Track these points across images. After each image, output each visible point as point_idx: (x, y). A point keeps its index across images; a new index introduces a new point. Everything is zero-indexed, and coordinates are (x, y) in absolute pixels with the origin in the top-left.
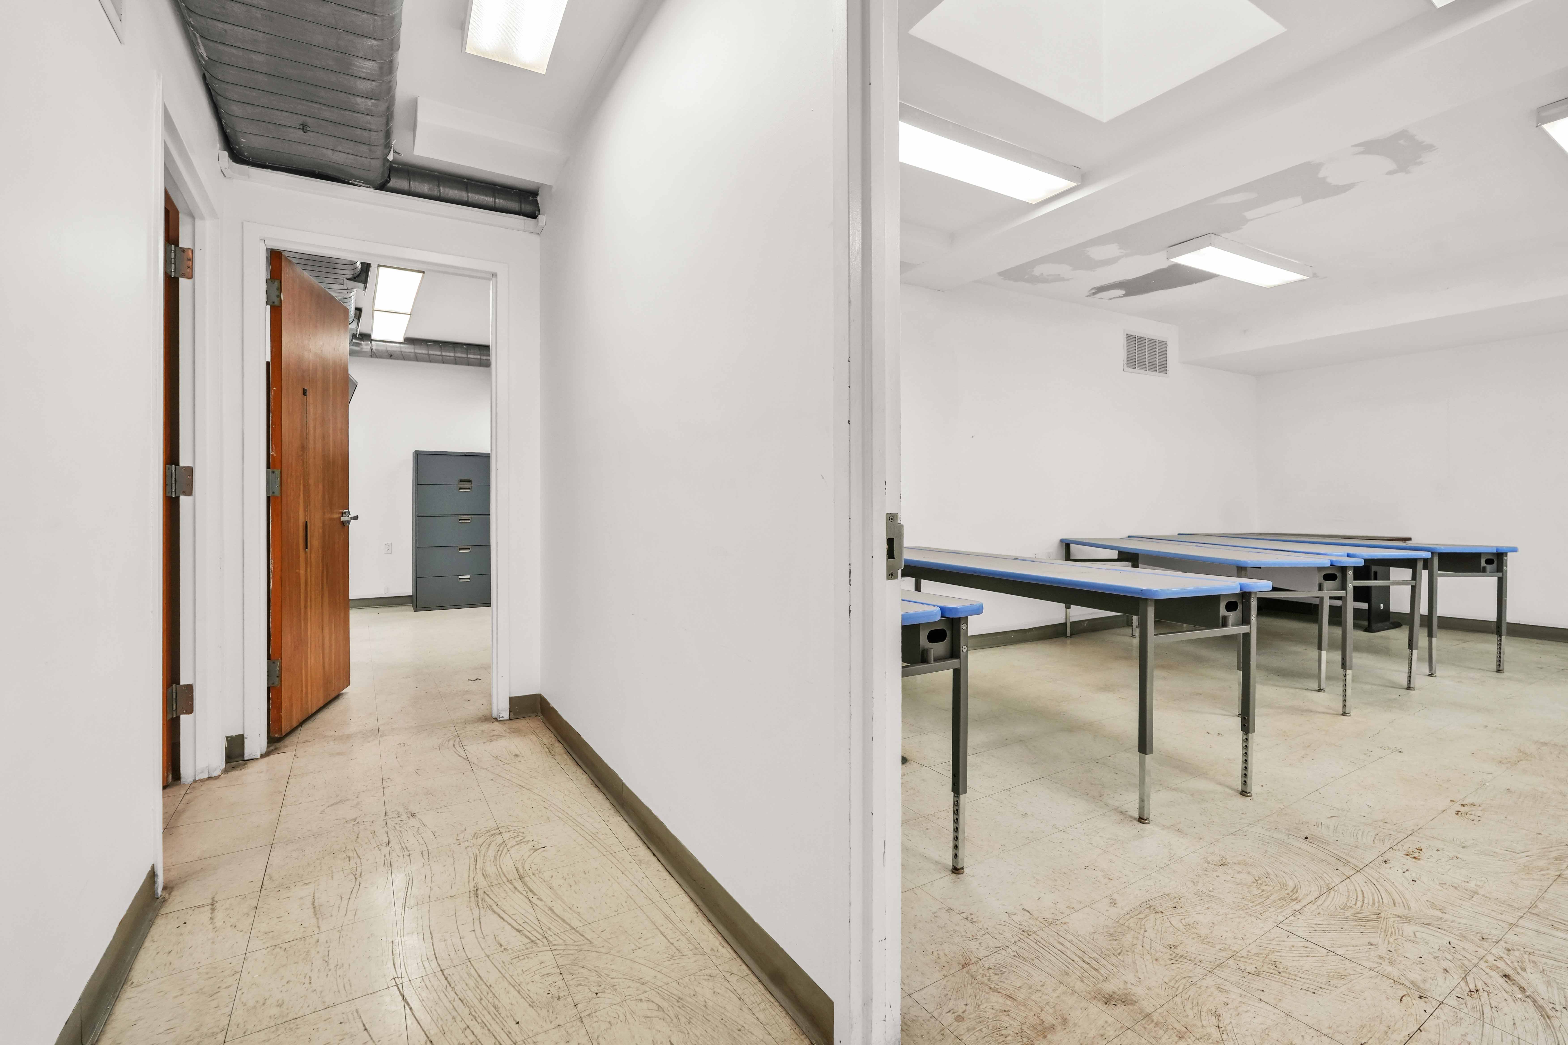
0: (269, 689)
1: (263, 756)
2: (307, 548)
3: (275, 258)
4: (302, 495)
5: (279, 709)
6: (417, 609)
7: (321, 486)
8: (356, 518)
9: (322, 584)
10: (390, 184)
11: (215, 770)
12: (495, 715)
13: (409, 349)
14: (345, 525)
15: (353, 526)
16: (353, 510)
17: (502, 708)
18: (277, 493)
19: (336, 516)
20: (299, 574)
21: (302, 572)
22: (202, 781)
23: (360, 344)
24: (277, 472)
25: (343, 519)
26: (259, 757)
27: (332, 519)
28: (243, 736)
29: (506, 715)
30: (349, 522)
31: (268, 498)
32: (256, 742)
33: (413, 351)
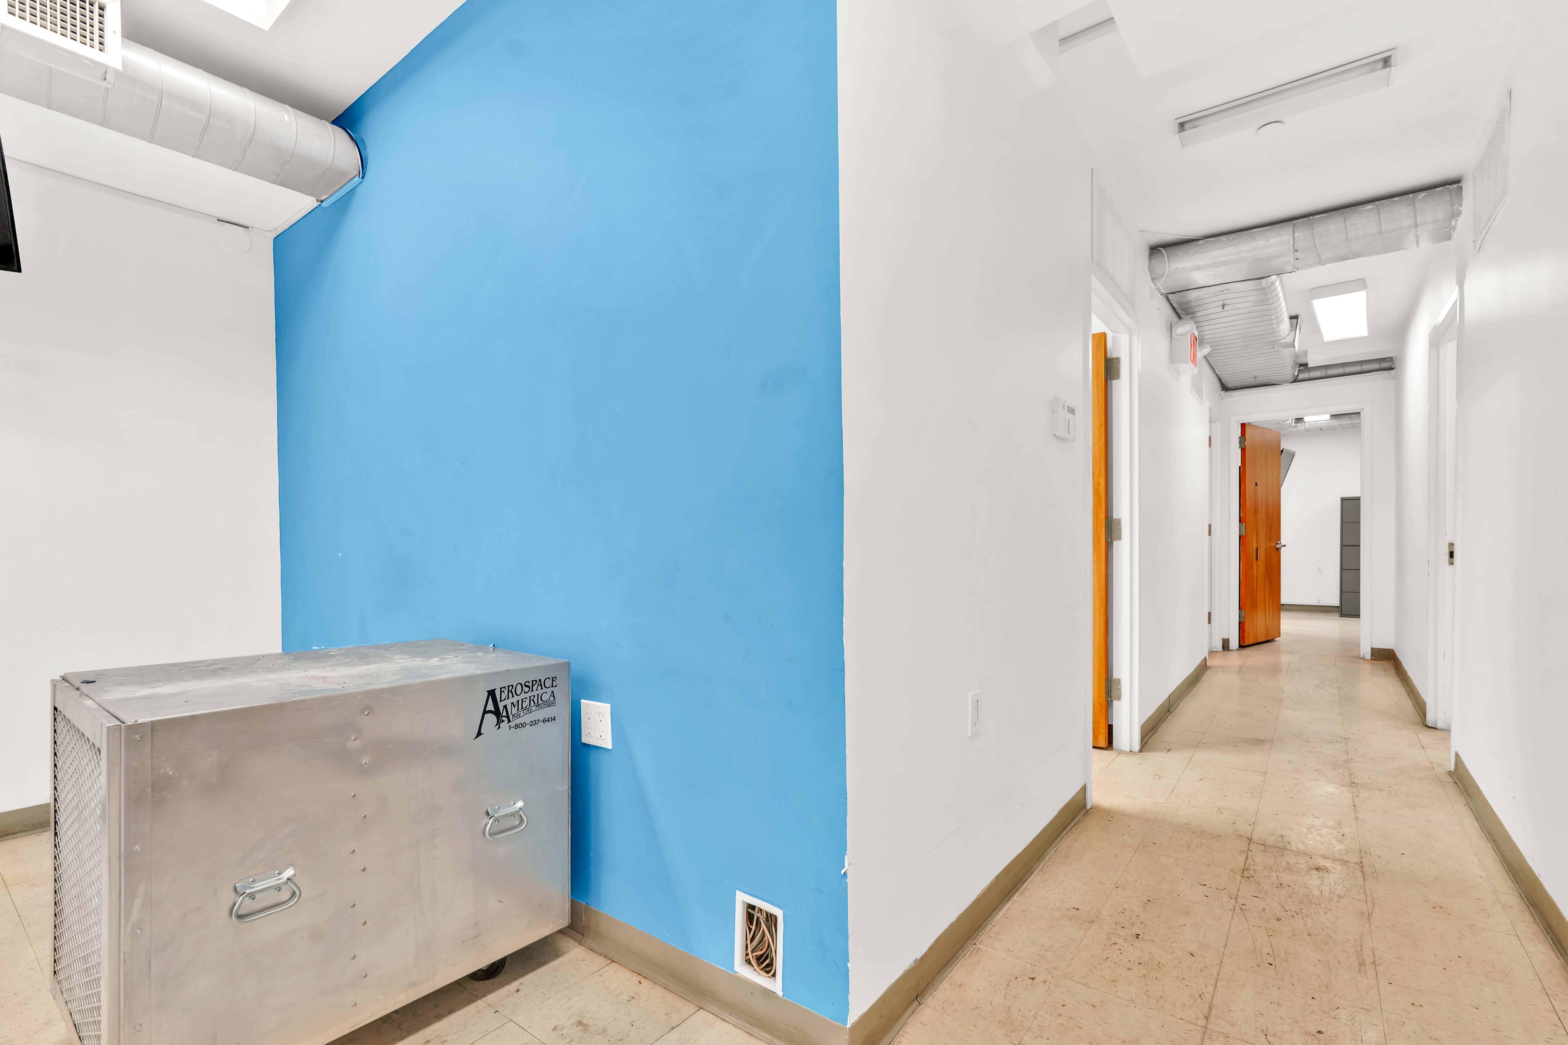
0: (1239, 623)
1: (1237, 650)
2: (1257, 560)
3: (1243, 426)
4: (1255, 535)
5: (1244, 632)
6: (1342, 615)
7: (1265, 530)
8: (1285, 546)
9: (1265, 580)
10: (1299, 378)
11: (1219, 648)
12: (1362, 657)
13: (1336, 422)
14: (1278, 550)
15: (1283, 550)
16: (1283, 541)
17: (1366, 652)
18: (1244, 534)
19: (1274, 545)
20: (1253, 572)
21: (1255, 571)
22: (1214, 651)
23: (1297, 426)
24: (1244, 524)
25: (1277, 546)
26: (1235, 649)
27: (1271, 547)
28: (1229, 639)
29: (1368, 657)
30: (1280, 548)
31: (1240, 536)
32: (1234, 643)
33: (1338, 423)
